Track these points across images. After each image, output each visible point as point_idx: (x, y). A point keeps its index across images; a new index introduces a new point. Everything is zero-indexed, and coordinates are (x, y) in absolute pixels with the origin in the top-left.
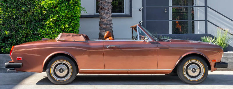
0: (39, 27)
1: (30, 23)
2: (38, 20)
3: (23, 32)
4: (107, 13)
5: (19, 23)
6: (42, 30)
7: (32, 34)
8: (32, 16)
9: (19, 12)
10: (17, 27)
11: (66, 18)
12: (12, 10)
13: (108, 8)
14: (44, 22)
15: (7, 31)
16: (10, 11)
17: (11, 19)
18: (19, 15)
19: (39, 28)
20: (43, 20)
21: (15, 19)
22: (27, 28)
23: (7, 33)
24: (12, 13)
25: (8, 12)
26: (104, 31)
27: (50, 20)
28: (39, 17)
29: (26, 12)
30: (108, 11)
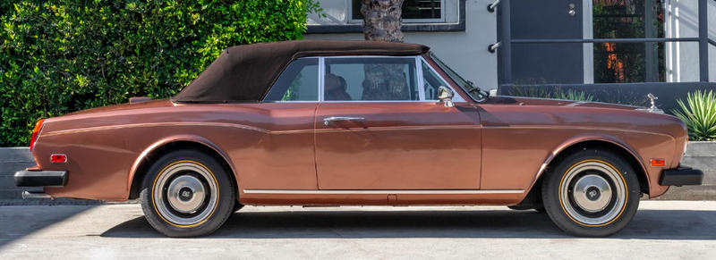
0: (178, 62)
1: (150, 49)
2: (175, 41)
3: (130, 78)
4: (387, 20)
5: (119, 52)
6: (187, 72)
7: (159, 84)
8: (158, 28)
9: (117, 16)
10: (112, 63)
11: (263, 35)
12: (98, 11)
13: (391, 4)
14: (194, 46)
15: (82, 74)
16: (92, 14)
17: (93, 38)
18: (117, 28)
19: (179, 66)
20: (190, 42)
21: (106, 40)
22: (143, 68)
23: (82, 81)
24: (98, 19)
25: (87, 17)
26: (378, 74)
27: (212, 41)
28: (178, 31)
29: (138, 17)
30: (392, 14)
